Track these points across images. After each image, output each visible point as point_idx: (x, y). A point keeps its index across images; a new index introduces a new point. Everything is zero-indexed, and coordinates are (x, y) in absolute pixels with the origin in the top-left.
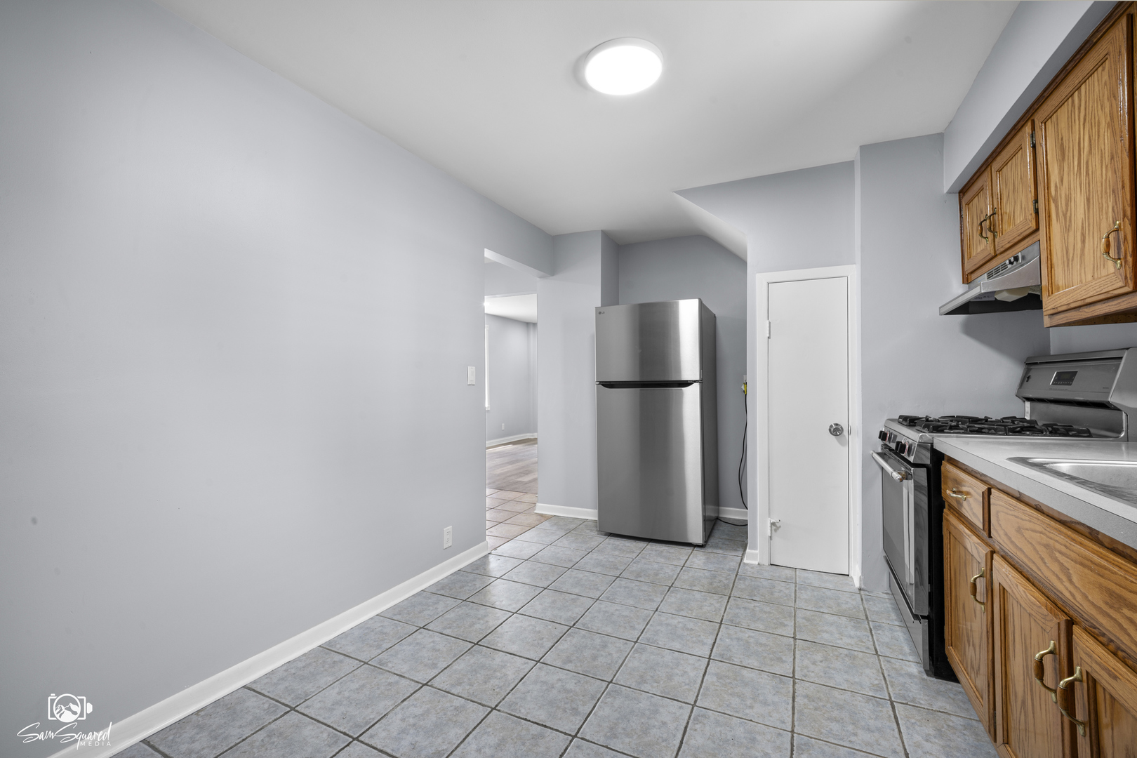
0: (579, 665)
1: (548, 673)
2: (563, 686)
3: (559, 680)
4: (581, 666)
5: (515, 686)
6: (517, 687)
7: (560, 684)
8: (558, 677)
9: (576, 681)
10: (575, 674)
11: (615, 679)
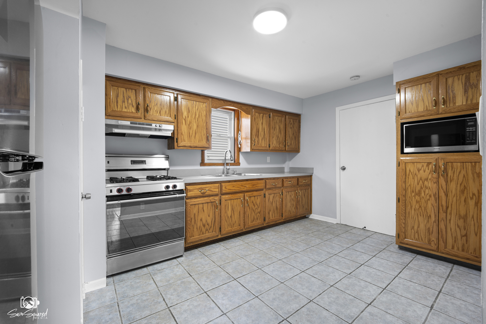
0: (292, 293)
1: (308, 294)
2: (302, 286)
3: (303, 289)
4: (291, 293)
5: (323, 292)
6: (323, 291)
7: (303, 288)
8: (303, 290)
9: (296, 287)
10: (295, 290)
11: (279, 284)
